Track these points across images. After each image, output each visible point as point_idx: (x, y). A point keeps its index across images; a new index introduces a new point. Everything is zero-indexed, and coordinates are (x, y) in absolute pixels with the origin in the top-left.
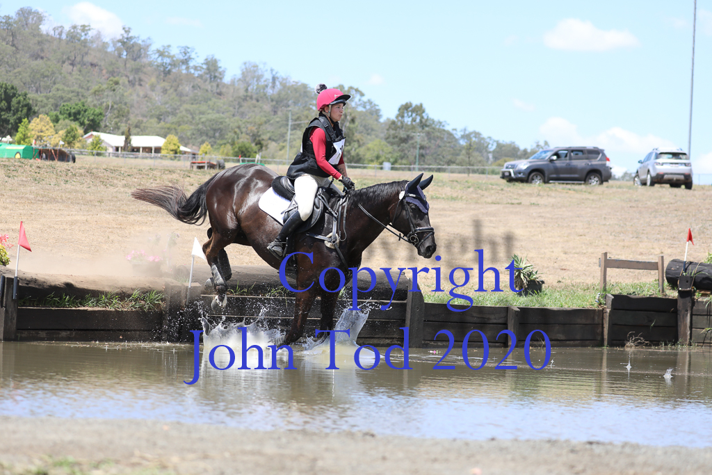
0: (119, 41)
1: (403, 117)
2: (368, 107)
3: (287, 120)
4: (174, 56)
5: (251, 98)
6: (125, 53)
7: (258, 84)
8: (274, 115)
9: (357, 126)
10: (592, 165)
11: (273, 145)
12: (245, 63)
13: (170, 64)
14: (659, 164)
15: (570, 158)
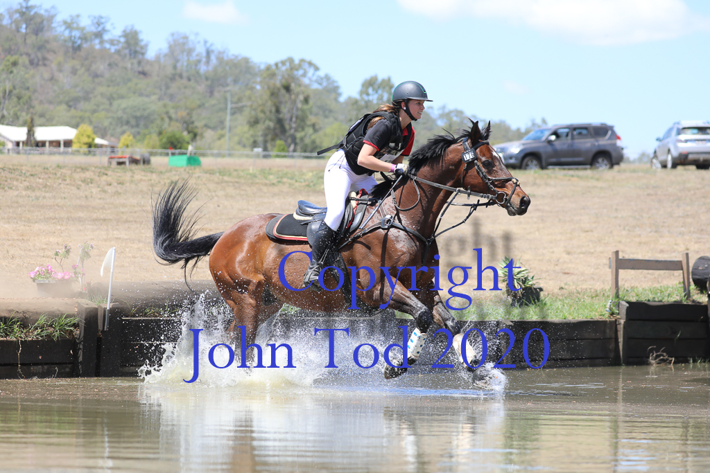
0: (17, 11)
1: (368, 94)
2: (325, 84)
3: (226, 104)
4: (83, 29)
5: (181, 76)
6: (24, 26)
7: (188, 60)
8: (210, 97)
9: (311, 107)
10: (599, 146)
11: (209, 134)
12: (173, 35)
13: (80, 38)
14: (681, 141)
15: (573, 138)
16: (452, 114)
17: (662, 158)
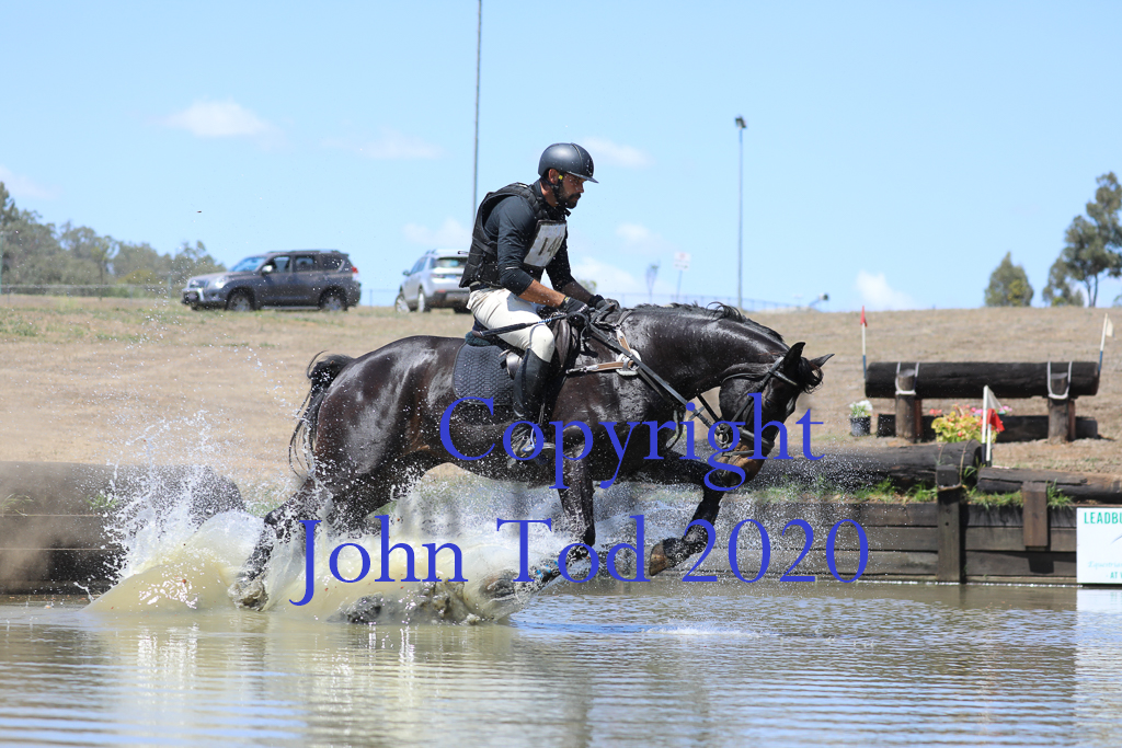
10: (329, 280)
14: (438, 276)
15: (295, 269)
16: (80, 235)
17: (411, 297)
